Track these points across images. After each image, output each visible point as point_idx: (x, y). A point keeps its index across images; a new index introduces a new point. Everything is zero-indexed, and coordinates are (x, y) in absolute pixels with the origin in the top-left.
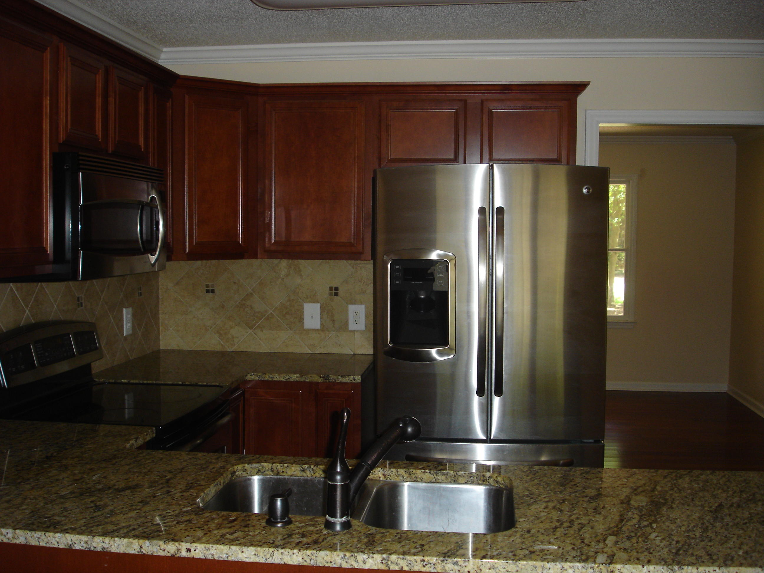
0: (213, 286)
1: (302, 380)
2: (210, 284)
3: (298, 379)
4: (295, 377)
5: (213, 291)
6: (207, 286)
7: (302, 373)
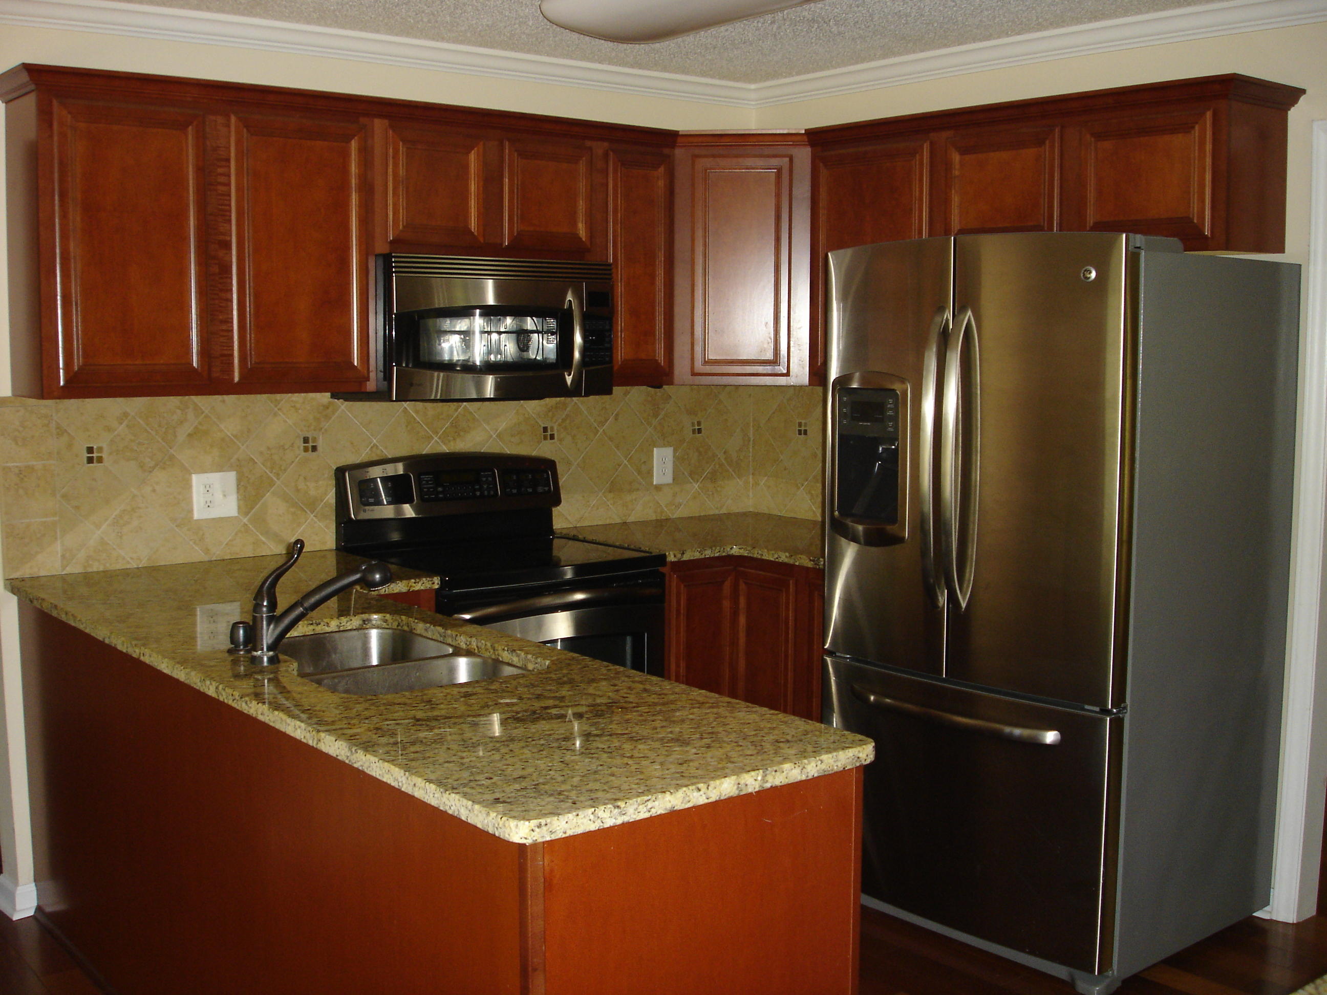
0: (806, 424)
1: (791, 561)
2: (803, 422)
3: (786, 560)
4: (784, 557)
5: (805, 432)
6: (800, 424)
7: (794, 552)
